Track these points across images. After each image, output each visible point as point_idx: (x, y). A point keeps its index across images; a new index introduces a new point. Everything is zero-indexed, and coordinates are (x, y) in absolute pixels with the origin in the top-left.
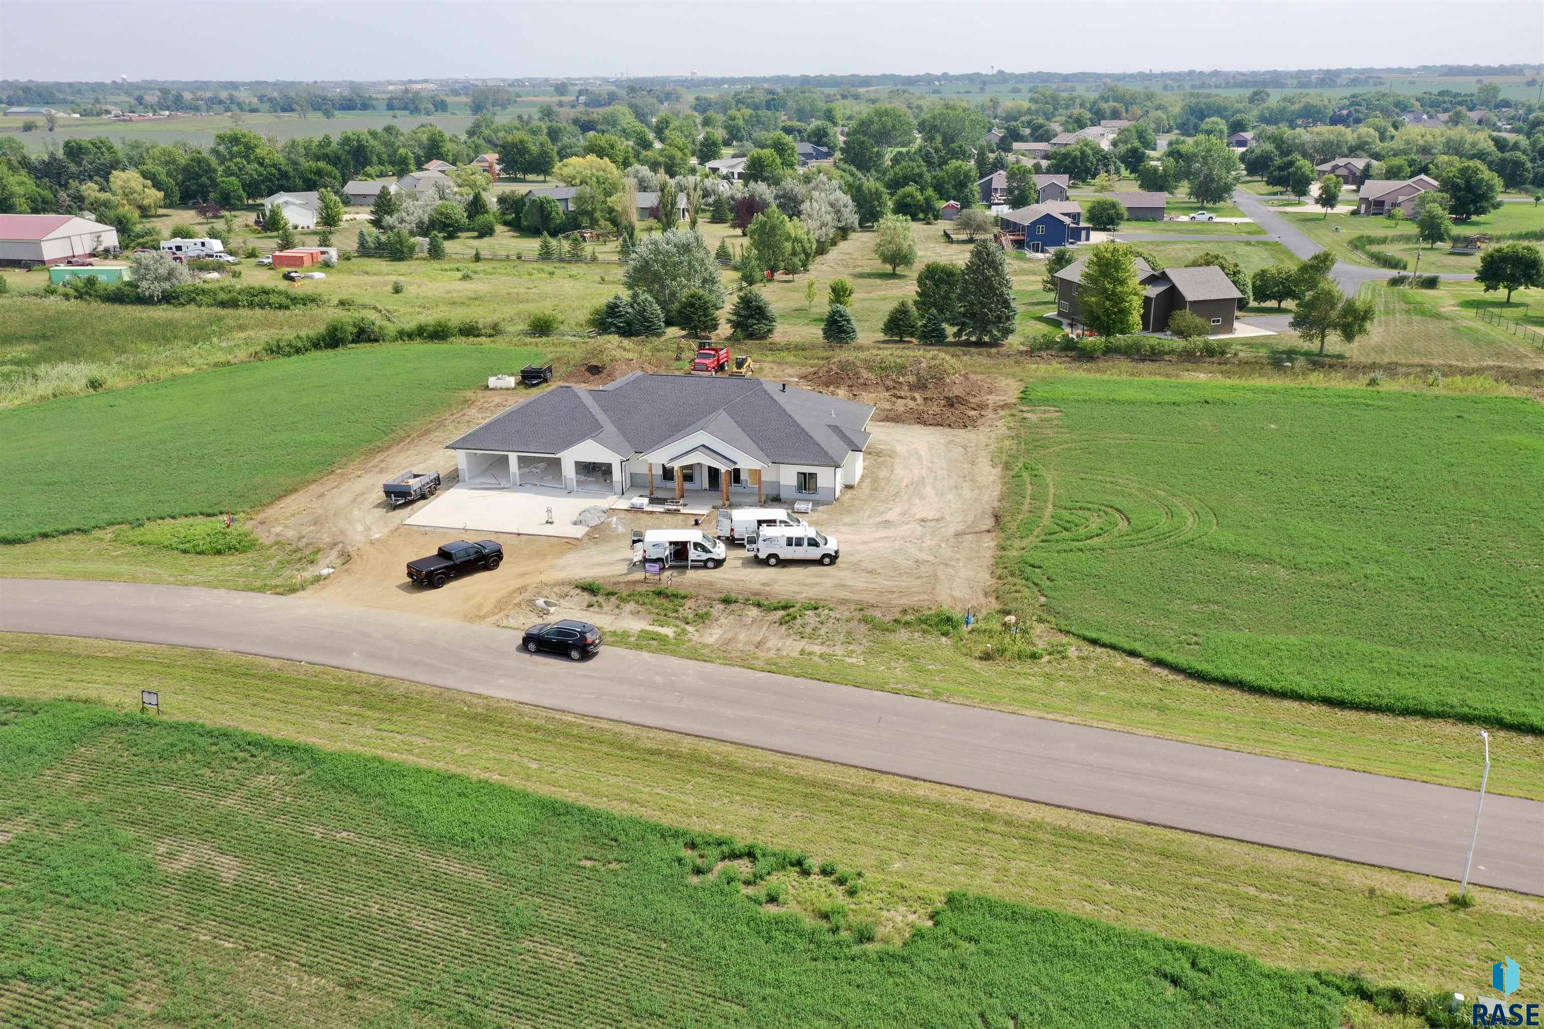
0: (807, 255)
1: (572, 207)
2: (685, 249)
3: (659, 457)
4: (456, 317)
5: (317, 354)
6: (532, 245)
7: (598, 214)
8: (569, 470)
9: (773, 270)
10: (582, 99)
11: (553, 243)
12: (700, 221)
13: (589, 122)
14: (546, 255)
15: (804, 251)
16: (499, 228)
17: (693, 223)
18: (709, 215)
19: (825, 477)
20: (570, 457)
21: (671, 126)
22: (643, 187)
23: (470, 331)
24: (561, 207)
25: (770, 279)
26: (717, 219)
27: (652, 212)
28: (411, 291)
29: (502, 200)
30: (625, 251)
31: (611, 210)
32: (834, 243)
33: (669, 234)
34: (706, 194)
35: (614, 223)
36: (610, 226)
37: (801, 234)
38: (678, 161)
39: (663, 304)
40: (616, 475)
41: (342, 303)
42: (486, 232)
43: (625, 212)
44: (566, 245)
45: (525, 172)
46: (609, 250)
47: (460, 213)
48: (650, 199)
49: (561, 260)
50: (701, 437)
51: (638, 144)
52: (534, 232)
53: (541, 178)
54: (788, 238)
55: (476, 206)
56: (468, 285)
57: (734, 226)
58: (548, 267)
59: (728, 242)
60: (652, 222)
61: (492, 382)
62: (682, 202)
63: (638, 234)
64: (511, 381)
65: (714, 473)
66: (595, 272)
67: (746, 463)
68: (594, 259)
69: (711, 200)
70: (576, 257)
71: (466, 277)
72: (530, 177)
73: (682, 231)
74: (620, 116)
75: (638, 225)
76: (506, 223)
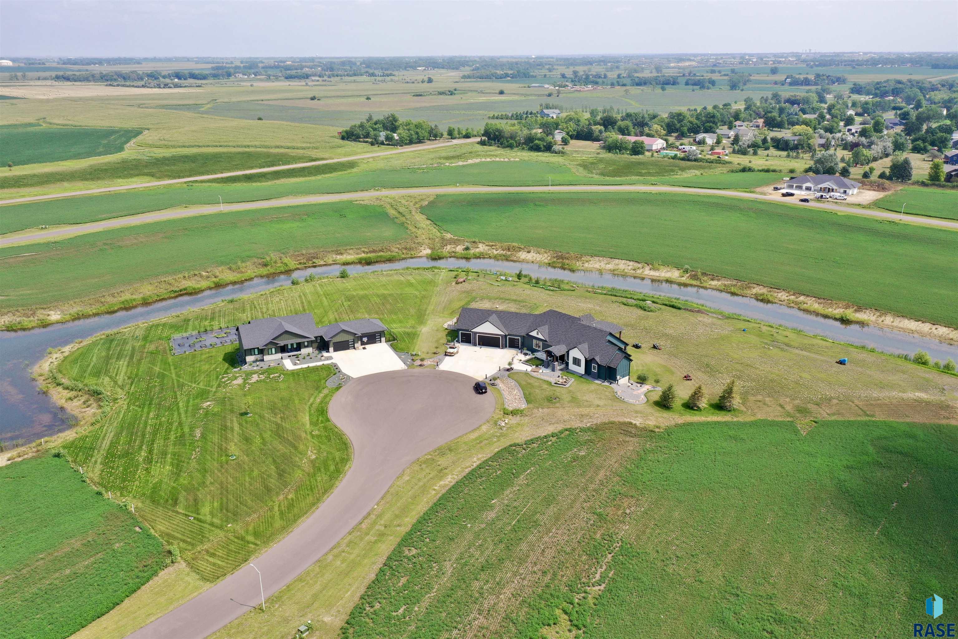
0: (869, 161)
1: (796, 142)
2: (831, 156)
3: (820, 186)
4: (772, 168)
5: (740, 173)
6: (784, 153)
7: (805, 145)
8: (804, 188)
9: (857, 164)
10: (788, 80)
11: (791, 153)
12: (838, 149)
13: (795, 100)
14: (788, 156)
15: (868, 159)
16: (771, 148)
17: (835, 150)
18: (842, 147)
19: (848, 191)
20: (804, 186)
21: (836, 108)
22: (821, 137)
23: (774, 171)
24: (792, 142)
25: (856, 166)
26: (844, 149)
27: (822, 146)
28: (753, 162)
29: (772, 139)
30: (812, 156)
31: (809, 144)
32: (881, 158)
33: (827, 152)
34: (842, 140)
35: (810, 148)
36: (808, 149)
37: (868, 155)
38: (835, 127)
39: (823, 168)
40: (812, 189)
41: (738, 164)
42: (767, 149)
43: (814, 145)
44: (795, 154)
45: (773, 127)
46: (807, 156)
47: (760, 143)
48: (823, 141)
49: (792, 158)
50: (828, 183)
51: (819, 117)
52: (783, 149)
53: (779, 130)
54: (864, 155)
55: (765, 141)
56: (767, 162)
57: (849, 151)
58: (789, 159)
59: (845, 156)
60: (822, 148)
61: (784, 179)
62: (833, 143)
63: (817, 152)
64: (788, 179)
65: (829, 189)
66: (804, 161)
67: (835, 187)
68: (803, 158)
69: (843, 142)
70: (797, 157)
71: (767, 160)
72: (774, 129)
73: (831, 151)
74: (811, 98)
75: (817, 149)
76: (773, 146)
